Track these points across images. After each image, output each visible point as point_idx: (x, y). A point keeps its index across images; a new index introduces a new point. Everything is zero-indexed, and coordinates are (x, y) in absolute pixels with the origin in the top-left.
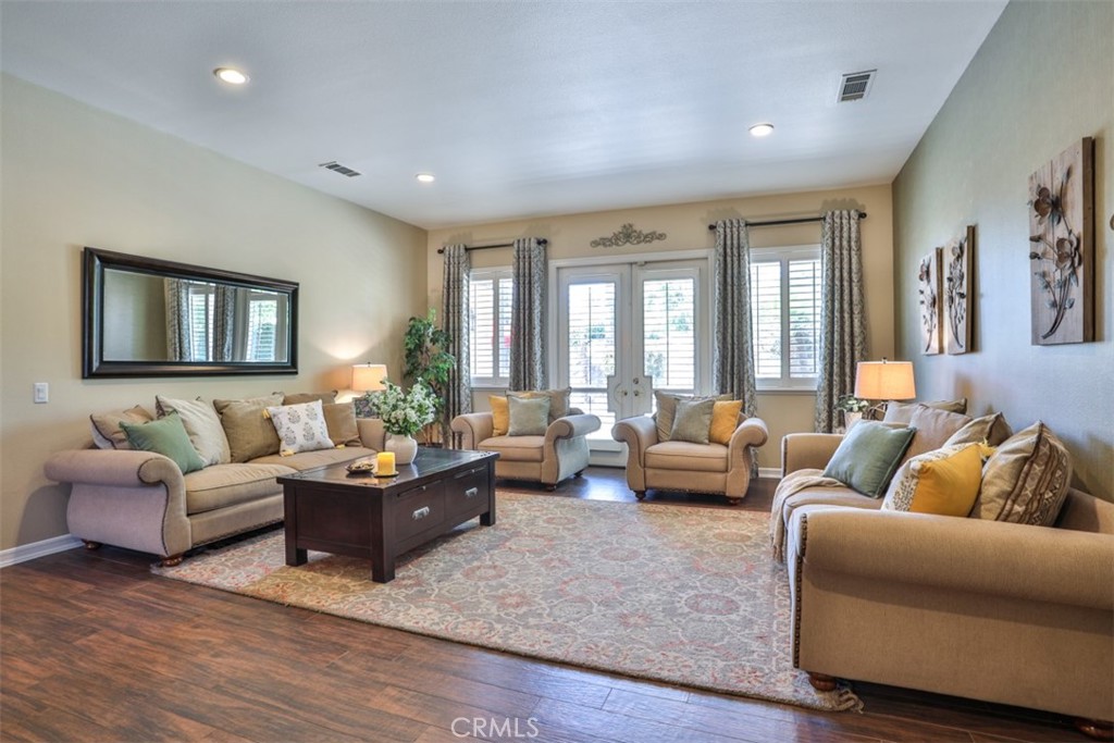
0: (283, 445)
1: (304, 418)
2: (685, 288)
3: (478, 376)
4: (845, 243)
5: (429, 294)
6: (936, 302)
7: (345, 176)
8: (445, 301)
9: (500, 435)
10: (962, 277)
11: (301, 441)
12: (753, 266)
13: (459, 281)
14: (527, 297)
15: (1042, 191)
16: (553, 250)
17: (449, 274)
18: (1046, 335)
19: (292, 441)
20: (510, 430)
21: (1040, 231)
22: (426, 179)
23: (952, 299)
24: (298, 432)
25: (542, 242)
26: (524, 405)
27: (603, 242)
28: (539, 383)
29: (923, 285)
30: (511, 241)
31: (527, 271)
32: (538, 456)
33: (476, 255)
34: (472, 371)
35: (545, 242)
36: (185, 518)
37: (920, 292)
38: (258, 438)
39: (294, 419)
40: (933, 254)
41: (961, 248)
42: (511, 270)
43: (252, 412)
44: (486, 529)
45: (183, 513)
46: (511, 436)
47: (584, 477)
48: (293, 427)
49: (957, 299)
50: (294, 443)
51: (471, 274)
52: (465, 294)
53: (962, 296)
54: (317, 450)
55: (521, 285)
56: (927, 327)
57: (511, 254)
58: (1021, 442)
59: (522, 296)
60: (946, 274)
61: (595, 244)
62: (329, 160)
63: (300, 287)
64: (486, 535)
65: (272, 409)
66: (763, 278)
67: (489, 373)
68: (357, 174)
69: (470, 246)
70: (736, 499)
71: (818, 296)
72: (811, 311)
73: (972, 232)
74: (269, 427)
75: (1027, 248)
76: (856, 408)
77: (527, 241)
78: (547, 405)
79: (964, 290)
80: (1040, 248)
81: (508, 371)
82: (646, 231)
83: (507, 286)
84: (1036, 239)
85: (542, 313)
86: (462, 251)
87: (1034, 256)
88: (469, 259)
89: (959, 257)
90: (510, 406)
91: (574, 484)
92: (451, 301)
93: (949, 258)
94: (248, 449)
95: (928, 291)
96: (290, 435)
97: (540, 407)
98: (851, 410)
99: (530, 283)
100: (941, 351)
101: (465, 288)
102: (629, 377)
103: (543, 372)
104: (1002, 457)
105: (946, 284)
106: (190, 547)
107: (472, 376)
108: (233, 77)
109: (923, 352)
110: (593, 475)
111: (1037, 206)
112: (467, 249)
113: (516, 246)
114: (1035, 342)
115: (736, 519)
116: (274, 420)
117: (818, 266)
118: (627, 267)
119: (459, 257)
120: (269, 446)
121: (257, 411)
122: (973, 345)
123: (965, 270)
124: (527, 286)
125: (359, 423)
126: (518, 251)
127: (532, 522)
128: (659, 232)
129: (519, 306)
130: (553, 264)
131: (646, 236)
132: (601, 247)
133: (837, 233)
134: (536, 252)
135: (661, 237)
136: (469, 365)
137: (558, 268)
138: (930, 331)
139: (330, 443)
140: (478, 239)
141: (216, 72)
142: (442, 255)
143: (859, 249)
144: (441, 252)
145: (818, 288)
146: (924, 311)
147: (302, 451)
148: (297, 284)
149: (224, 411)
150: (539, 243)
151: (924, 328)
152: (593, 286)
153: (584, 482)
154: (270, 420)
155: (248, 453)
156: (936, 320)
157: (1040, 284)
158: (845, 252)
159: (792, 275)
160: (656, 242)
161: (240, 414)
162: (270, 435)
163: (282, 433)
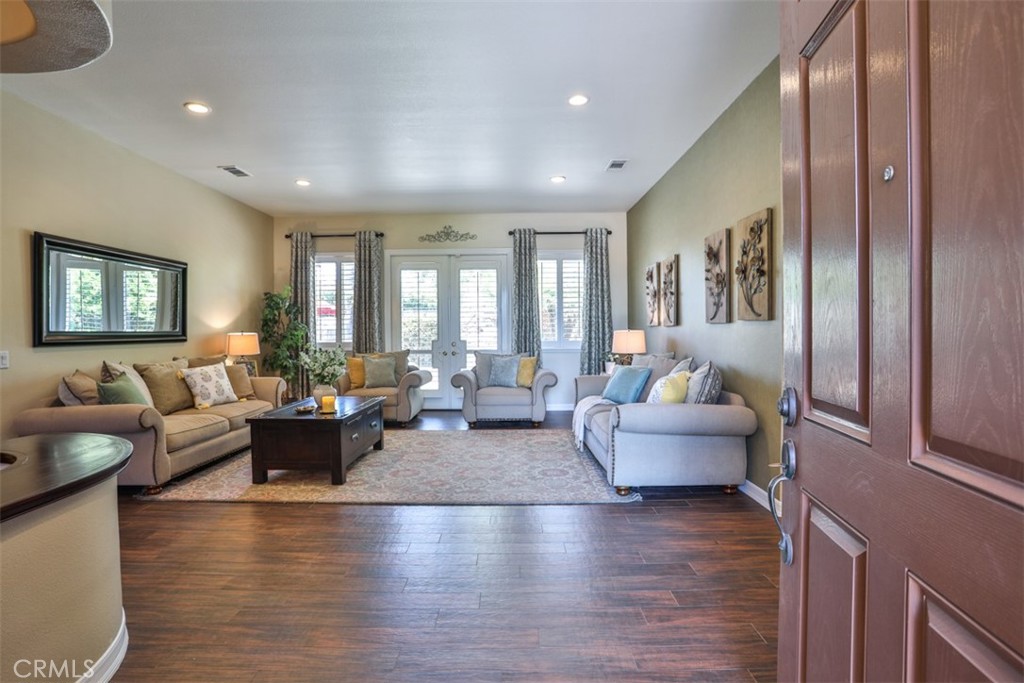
0: (198, 400)
1: (215, 378)
2: (491, 276)
3: (323, 341)
4: (599, 251)
5: (275, 272)
6: (656, 294)
7: (235, 176)
8: (293, 279)
9: (357, 388)
10: (671, 283)
11: (214, 396)
12: (539, 262)
13: (307, 262)
14: (367, 278)
15: (710, 248)
16: (388, 240)
17: (297, 256)
18: (712, 318)
19: (207, 396)
20: (367, 383)
21: (709, 267)
22: (303, 183)
23: (665, 294)
24: (211, 387)
25: (380, 235)
26: (377, 363)
27: (429, 238)
28: (377, 348)
29: (648, 283)
30: (352, 232)
31: (367, 257)
32: (395, 402)
33: (320, 242)
34: (318, 337)
35: (382, 235)
36: (167, 456)
37: (647, 288)
38: (176, 396)
39: (207, 378)
40: (655, 266)
41: (671, 265)
42: (352, 256)
43: (168, 374)
44: (379, 452)
45: (165, 451)
46: (368, 387)
47: (419, 417)
48: (206, 385)
49: (669, 295)
50: (209, 398)
51: (316, 257)
52: (312, 273)
53: (672, 293)
54: (225, 403)
55: (363, 268)
56: (651, 309)
57: (352, 243)
58: (704, 369)
59: (363, 277)
60: (662, 280)
61: (422, 239)
62: (230, 164)
63: (189, 266)
64: (381, 455)
65: (186, 371)
66: (546, 271)
67: (332, 339)
68: (246, 175)
69: (314, 234)
70: (539, 423)
71: (582, 285)
72: (577, 300)
73: (677, 257)
74: (184, 386)
75: (703, 275)
76: (612, 359)
77: (367, 233)
78: (394, 363)
79: (673, 290)
80: (709, 275)
81: (351, 336)
82: (461, 232)
83: (349, 269)
84: (708, 271)
85: (379, 292)
86: (309, 237)
87: (707, 279)
88: (314, 244)
89: (670, 271)
90: (366, 364)
91: (413, 423)
92: (299, 279)
93: (664, 271)
94: (169, 404)
95: (651, 288)
96: (204, 391)
97: (389, 364)
98: (610, 361)
99: (370, 267)
100: (659, 324)
101: (312, 269)
102: (447, 342)
103: (380, 339)
104: (698, 376)
105: (662, 285)
106: (169, 478)
107: (318, 341)
108: (198, 109)
109: (648, 324)
110: (427, 416)
111: (708, 254)
112: (313, 236)
113: (358, 237)
114: (707, 321)
115: (543, 434)
116: (188, 380)
117: (582, 265)
118: (446, 258)
119: (306, 242)
120: (185, 402)
121: (171, 373)
122: (678, 322)
123: (673, 278)
124: (367, 269)
125: (251, 381)
126: (360, 241)
127: (409, 445)
128: (471, 234)
129: (360, 284)
130: (387, 253)
131: (462, 236)
132: (427, 242)
133: (594, 243)
134: (375, 243)
135: (473, 237)
136: (315, 333)
137: (391, 256)
138: (653, 312)
139: (235, 397)
140: (322, 228)
141: (186, 104)
142: (289, 240)
143: (607, 255)
144: (287, 237)
145: (582, 280)
146: (649, 299)
147: (215, 405)
148: (186, 264)
149: (145, 373)
150: (377, 235)
151: (649, 310)
152: (421, 272)
153: (420, 421)
154: (183, 380)
155: (169, 408)
156: (656, 305)
157: (709, 293)
158: (599, 257)
159: (564, 270)
160: (469, 241)
161: (159, 375)
162: (185, 392)
163: (196, 390)
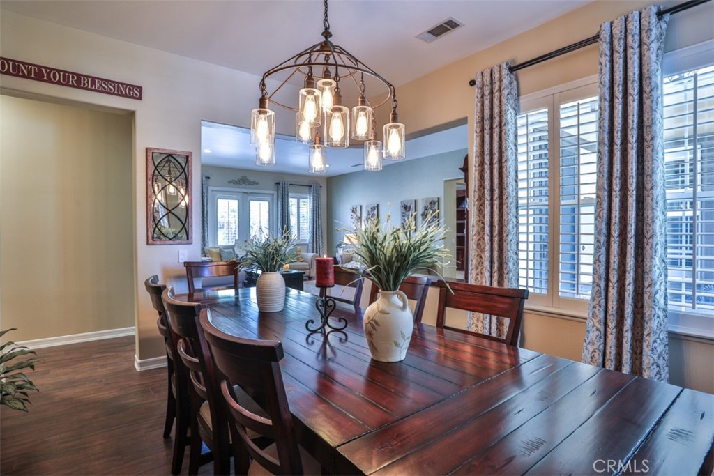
2: (265, 205)
12: (290, 199)
16: (211, 182)
27: (233, 182)
35: (209, 178)
40: (359, 207)
41: (374, 208)
61: (230, 182)
71: (308, 211)
73: (377, 206)
82: (251, 180)
118: (243, 194)
128: (257, 181)
131: (251, 182)
133: (315, 192)
134: (205, 182)
135: (257, 183)
137: (212, 190)
143: (320, 198)
150: (206, 178)
152: (230, 201)
158: (317, 198)
159: (300, 204)
160: (255, 185)
